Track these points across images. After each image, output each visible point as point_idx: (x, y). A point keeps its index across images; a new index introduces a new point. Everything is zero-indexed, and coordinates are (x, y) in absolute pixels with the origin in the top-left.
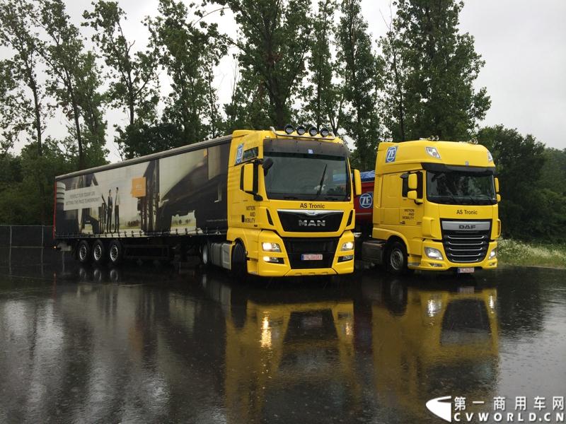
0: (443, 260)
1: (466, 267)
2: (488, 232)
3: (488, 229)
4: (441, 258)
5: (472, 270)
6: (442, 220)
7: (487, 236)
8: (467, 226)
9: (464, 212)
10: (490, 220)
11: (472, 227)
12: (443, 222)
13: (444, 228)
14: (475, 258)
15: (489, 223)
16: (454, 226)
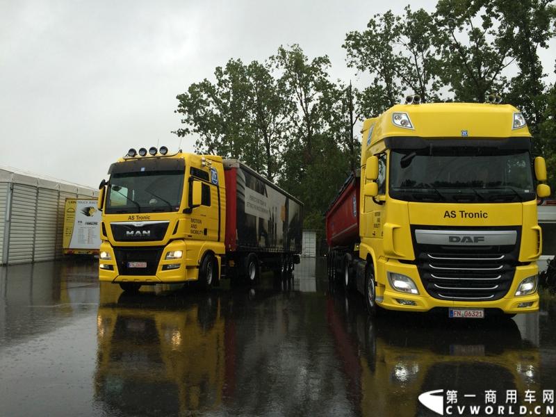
0: (419, 294)
1: (468, 308)
2: (514, 249)
3: (513, 242)
4: (414, 291)
5: (481, 314)
6: (414, 228)
7: (510, 256)
8: (467, 238)
9: (459, 214)
10: (518, 229)
11: (477, 239)
12: (417, 231)
13: (419, 241)
14: (487, 293)
15: (515, 232)
16: (440, 237)
